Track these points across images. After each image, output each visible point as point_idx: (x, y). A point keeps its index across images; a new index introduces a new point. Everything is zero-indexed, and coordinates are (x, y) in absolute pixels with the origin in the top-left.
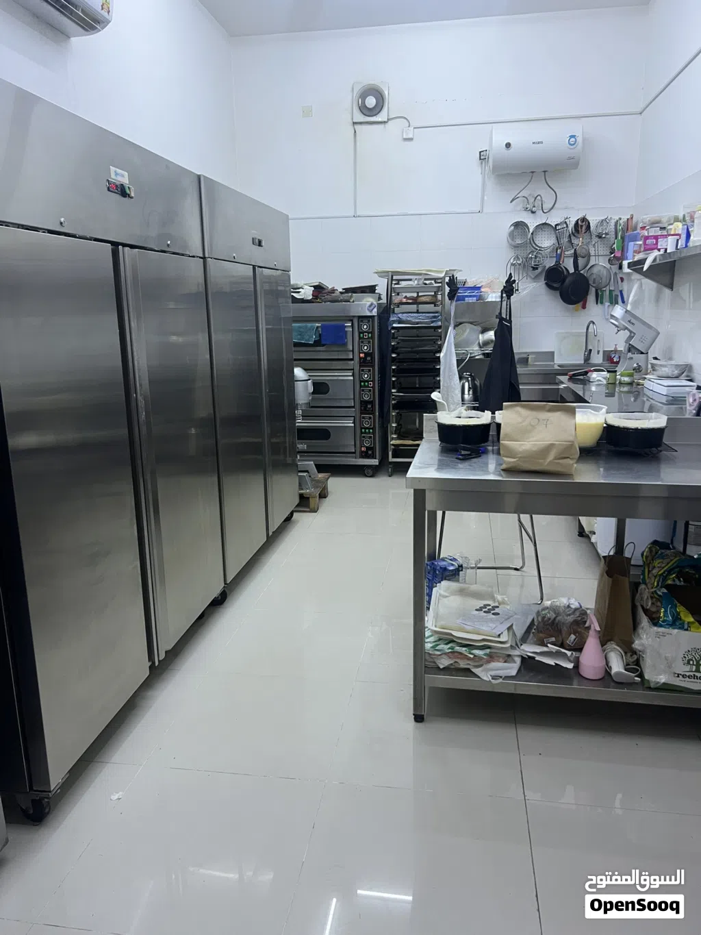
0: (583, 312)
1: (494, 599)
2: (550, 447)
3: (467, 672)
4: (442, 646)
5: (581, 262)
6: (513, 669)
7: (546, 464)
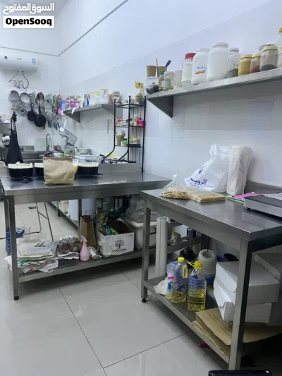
0: (44, 131)
1: (40, 241)
2: (64, 174)
3: (37, 271)
4: (25, 264)
5: (42, 110)
6: (56, 265)
7: (63, 180)
